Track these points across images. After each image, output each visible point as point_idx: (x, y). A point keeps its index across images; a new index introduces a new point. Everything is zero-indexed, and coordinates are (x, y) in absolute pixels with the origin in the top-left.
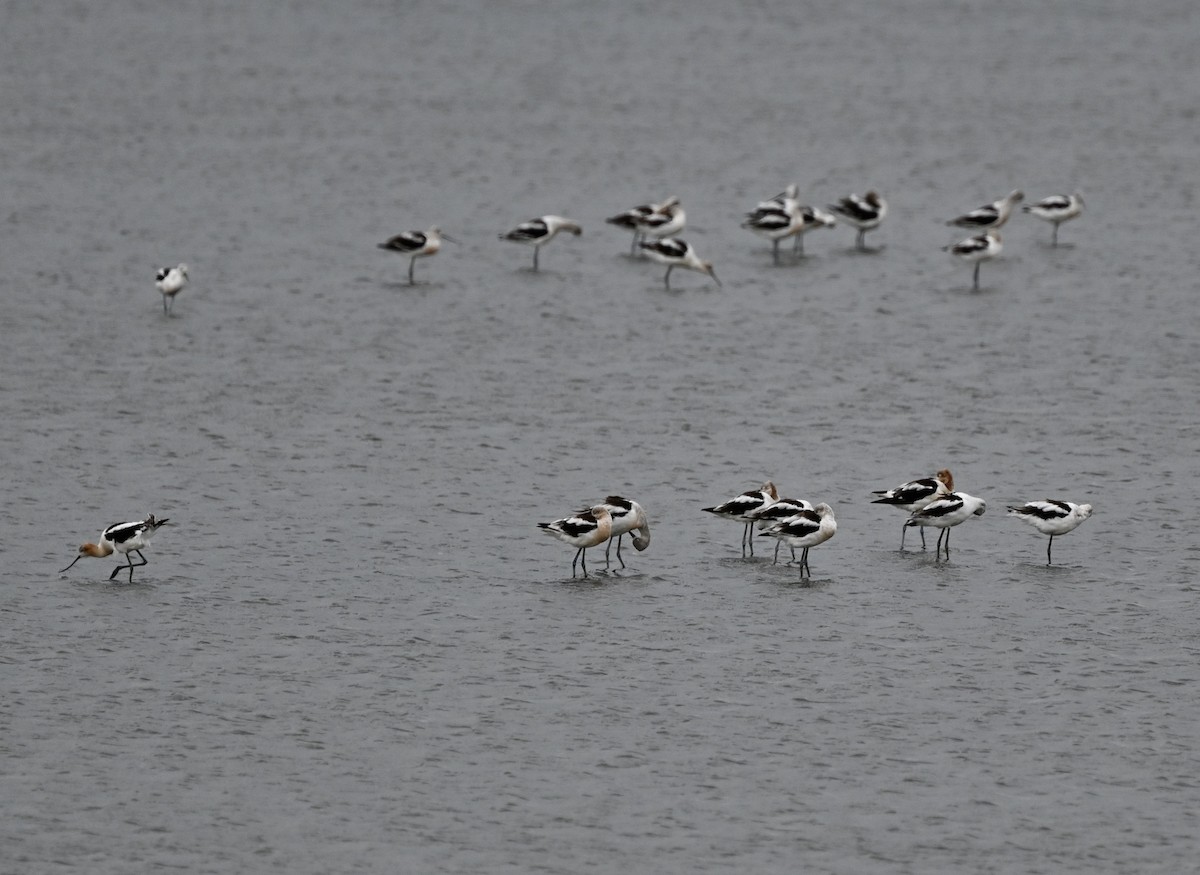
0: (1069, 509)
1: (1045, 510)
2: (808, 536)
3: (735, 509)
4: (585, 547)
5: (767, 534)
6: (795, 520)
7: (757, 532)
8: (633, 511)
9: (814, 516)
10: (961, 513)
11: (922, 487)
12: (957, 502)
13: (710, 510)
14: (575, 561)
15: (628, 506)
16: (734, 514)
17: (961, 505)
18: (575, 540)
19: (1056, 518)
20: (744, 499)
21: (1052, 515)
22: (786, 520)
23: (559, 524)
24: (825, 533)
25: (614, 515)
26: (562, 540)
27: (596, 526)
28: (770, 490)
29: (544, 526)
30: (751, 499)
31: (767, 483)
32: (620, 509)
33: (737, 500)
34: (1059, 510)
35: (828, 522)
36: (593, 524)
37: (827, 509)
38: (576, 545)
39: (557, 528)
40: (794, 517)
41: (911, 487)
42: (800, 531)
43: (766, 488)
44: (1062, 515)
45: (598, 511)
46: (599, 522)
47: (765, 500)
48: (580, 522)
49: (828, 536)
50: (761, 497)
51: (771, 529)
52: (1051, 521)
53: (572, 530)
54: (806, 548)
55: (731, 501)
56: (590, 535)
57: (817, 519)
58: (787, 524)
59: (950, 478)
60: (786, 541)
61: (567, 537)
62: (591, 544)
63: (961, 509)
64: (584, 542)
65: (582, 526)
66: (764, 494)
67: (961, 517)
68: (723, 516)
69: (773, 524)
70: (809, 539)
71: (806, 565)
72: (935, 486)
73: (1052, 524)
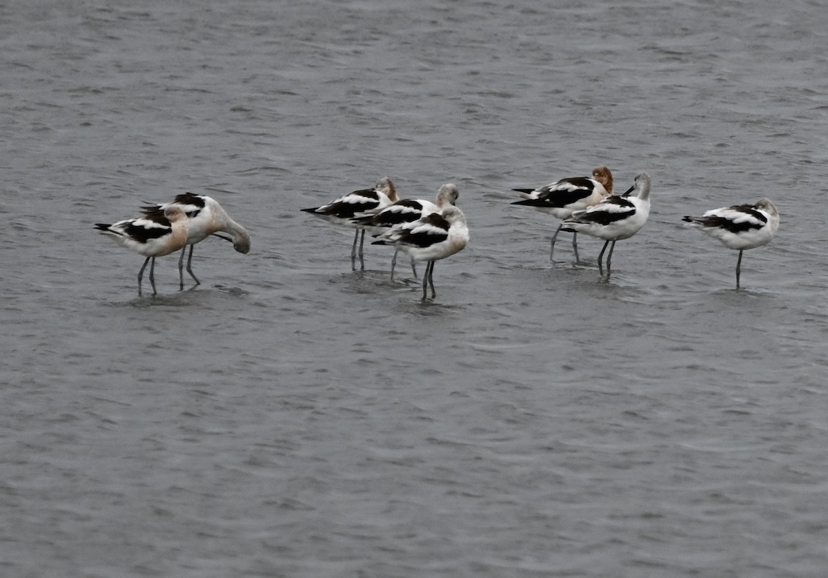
0: (765, 220)
1: (736, 221)
2: (433, 246)
3: (344, 210)
4: (154, 256)
5: (382, 243)
6: (417, 227)
7: (369, 237)
8: (206, 209)
9: (441, 221)
10: (632, 223)
11: (575, 187)
12: (628, 209)
13: (312, 211)
14: (141, 273)
15: (201, 203)
16: (341, 216)
17: (633, 212)
18: (142, 247)
19: (751, 230)
20: (353, 199)
21: (746, 226)
22: (406, 225)
23: (123, 226)
24: (454, 244)
25: (189, 214)
26: (126, 246)
27: (170, 231)
28: (387, 188)
29: (104, 227)
30: (363, 199)
31: (384, 180)
32: (192, 208)
33: (346, 199)
34: (754, 220)
35: (458, 231)
36: (166, 227)
37: (458, 213)
38: (144, 253)
39: (120, 230)
40: (414, 223)
41: (561, 187)
42: (423, 240)
43: (383, 186)
44: (758, 227)
45: (172, 212)
46: (174, 226)
47: (381, 201)
48: (150, 224)
49: (459, 248)
50: (376, 197)
51: (388, 237)
52: (744, 234)
53: (140, 234)
54: (431, 263)
55: (338, 201)
56: (162, 241)
57: (446, 226)
58: (408, 230)
59: (610, 179)
60: (406, 252)
61: (132, 243)
62: (161, 253)
63: (632, 217)
64: (153, 250)
65: (153, 229)
66: (379, 193)
67: (632, 227)
68: (327, 219)
69: (388, 231)
70: (434, 250)
71: (431, 282)
72: (591, 186)
73: (746, 238)
